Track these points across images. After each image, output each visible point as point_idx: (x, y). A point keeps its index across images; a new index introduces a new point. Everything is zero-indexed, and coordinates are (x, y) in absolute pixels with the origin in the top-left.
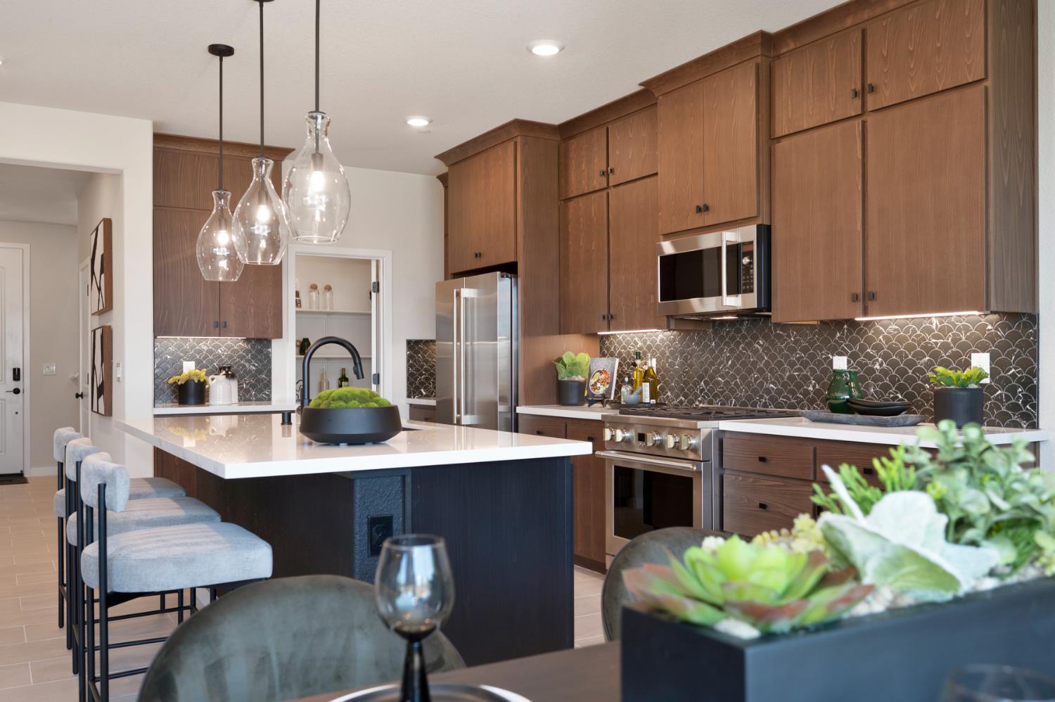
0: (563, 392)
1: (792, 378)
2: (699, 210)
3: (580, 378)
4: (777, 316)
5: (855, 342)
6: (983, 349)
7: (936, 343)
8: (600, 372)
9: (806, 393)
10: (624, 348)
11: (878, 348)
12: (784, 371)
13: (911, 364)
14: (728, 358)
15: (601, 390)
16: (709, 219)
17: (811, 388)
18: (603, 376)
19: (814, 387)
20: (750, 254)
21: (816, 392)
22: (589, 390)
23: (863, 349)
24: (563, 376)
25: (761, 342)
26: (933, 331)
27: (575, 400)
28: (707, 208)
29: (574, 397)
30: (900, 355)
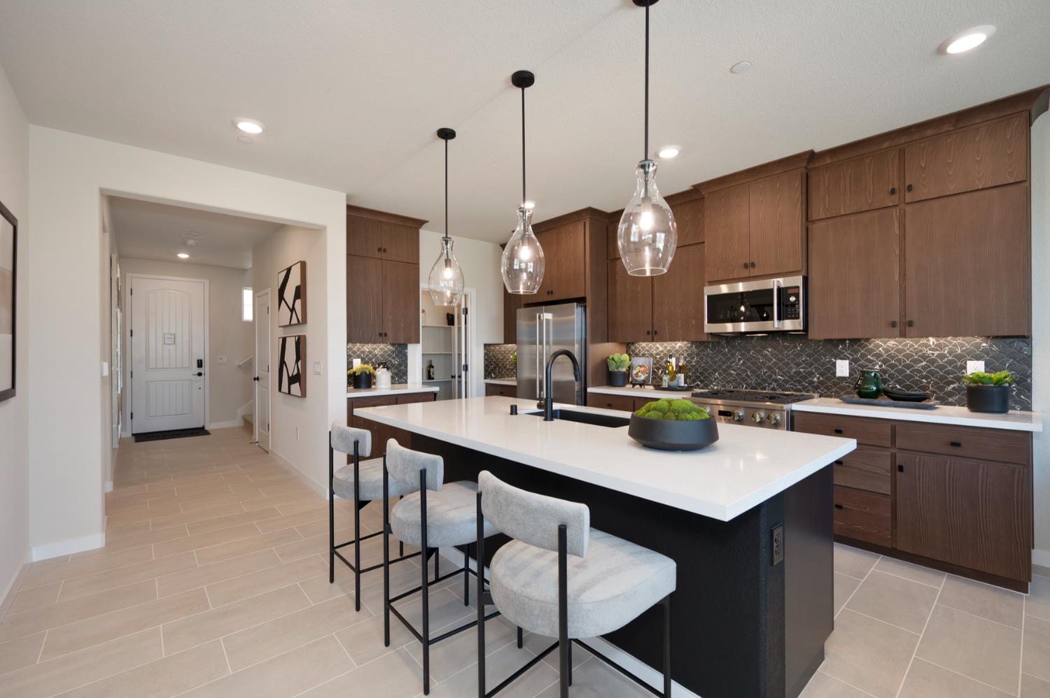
0: (611, 378)
1: (798, 373)
2: (746, 266)
3: (624, 370)
4: (813, 335)
5: (856, 352)
6: (978, 358)
7: (933, 354)
8: (640, 366)
9: (811, 382)
10: (648, 351)
11: (878, 356)
12: (791, 368)
13: (908, 366)
14: (740, 360)
15: (642, 377)
16: (754, 272)
17: (815, 379)
18: (643, 369)
19: (818, 379)
20: (797, 295)
21: (819, 382)
22: (632, 377)
23: (863, 356)
24: (612, 368)
25: (770, 350)
26: (930, 346)
27: (620, 383)
28: (753, 265)
29: (620, 380)
30: (899, 361)
